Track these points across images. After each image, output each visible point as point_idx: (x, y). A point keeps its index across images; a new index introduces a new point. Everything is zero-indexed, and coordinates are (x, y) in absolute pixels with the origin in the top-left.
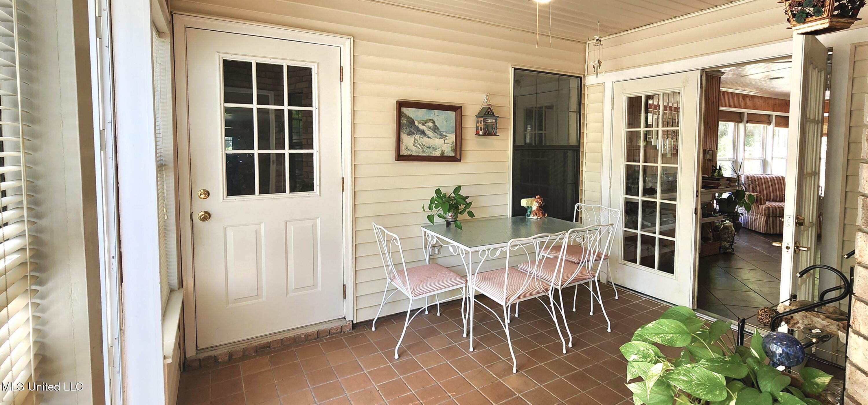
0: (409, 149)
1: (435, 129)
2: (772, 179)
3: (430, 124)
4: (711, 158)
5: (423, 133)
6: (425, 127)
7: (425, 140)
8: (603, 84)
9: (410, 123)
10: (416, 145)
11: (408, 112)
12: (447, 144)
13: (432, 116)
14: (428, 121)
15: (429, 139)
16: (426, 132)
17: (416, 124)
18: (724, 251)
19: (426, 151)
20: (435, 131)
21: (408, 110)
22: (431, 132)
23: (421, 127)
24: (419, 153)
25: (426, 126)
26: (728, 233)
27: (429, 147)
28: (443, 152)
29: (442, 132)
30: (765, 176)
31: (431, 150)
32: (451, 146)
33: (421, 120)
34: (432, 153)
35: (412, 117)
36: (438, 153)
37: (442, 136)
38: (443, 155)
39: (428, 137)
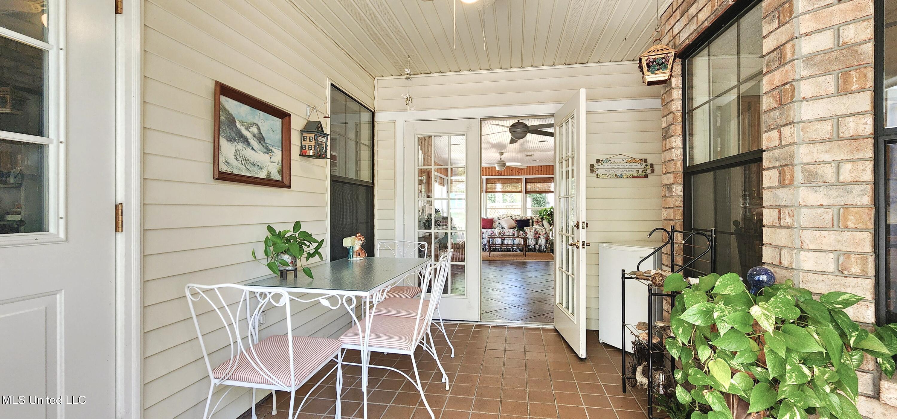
0: (228, 163)
1: (261, 139)
3: (254, 130)
5: (246, 141)
6: (248, 132)
7: (248, 153)
8: (394, 122)
9: (230, 121)
10: (238, 157)
11: (229, 104)
12: (274, 163)
13: (256, 118)
14: (253, 124)
15: (254, 152)
16: (249, 141)
17: (238, 125)
19: (250, 169)
20: (260, 142)
21: (228, 101)
22: (256, 142)
23: (245, 132)
24: (242, 171)
25: (250, 132)
27: (253, 164)
28: (269, 174)
29: (268, 145)
31: (256, 169)
32: (277, 165)
33: (244, 121)
34: (257, 174)
35: (233, 113)
36: (263, 175)
37: (268, 151)
38: (269, 178)
39: (253, 149)
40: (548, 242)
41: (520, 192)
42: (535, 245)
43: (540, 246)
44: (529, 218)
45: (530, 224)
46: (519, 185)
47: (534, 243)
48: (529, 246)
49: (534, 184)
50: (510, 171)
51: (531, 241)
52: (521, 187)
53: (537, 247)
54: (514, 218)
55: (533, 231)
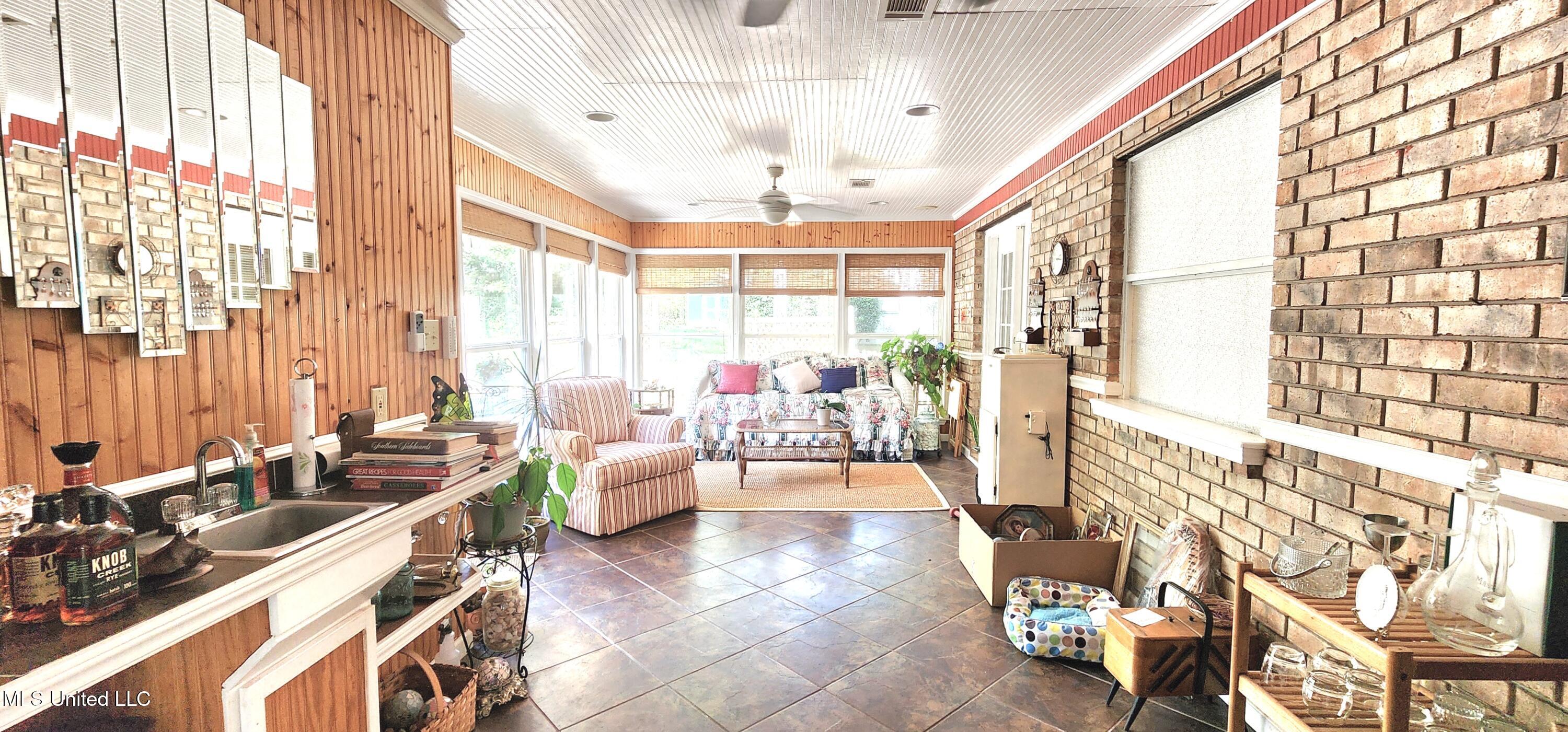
2: (604, 390)
4: (436, 347)
18: (495, 701)
26: (506, 615)
30: (590, 382)
40: (909, 434)
41: (832, 292)
42: (870, 441)
43: (886, 444)
44: (855, 363)
45: (858, 379)
46: (827, 274)
47: (869, 437)
48: (855, 444)
49: (866, 270)
50: (806, 234)
51: (861, 433)
52: (835, 280)
53: (878, 448)
54: (814, 363)
55: (866, 402)
